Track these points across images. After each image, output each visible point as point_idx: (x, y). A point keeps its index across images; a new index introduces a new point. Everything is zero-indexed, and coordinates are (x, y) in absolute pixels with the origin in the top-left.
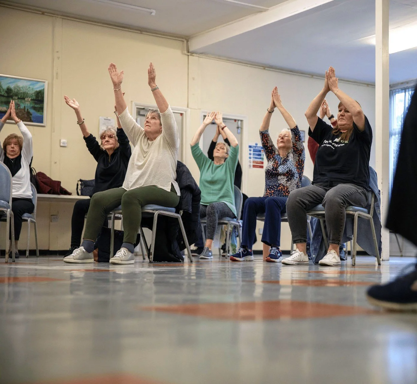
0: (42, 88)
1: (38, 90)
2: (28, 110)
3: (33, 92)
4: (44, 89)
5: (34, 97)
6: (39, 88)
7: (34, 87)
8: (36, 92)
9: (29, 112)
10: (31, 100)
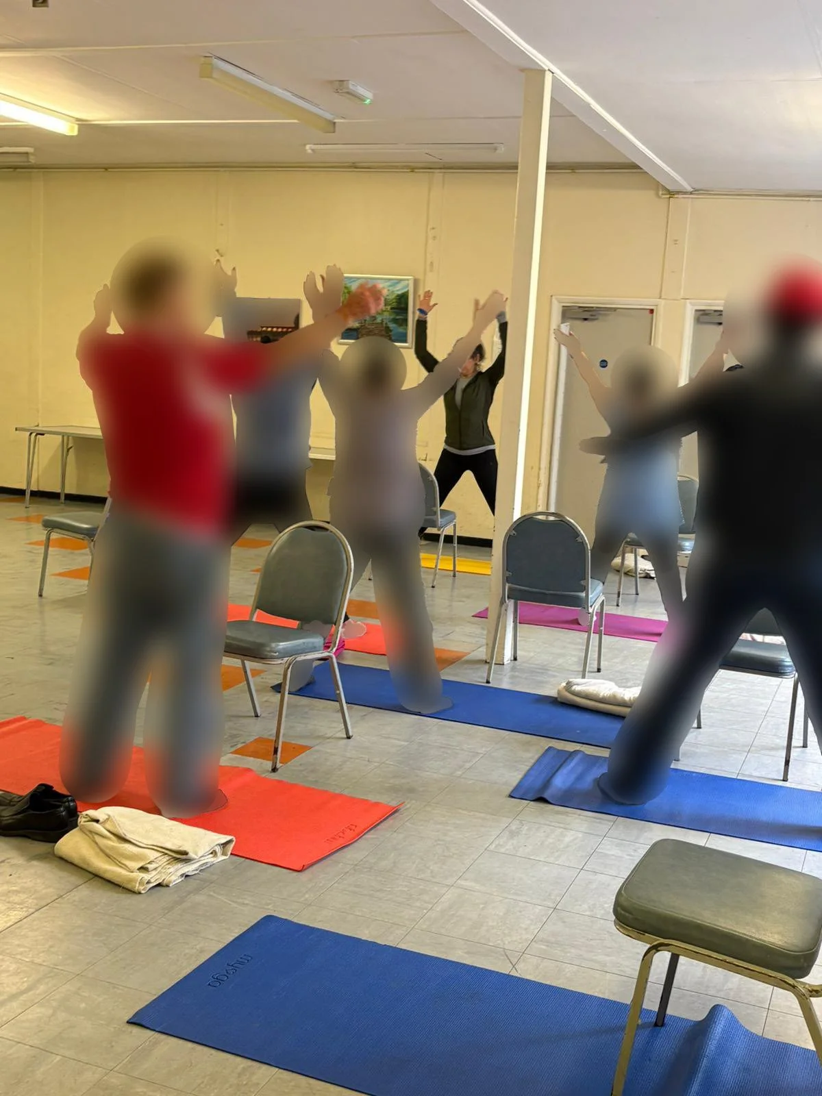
0: (406, 290)
1: (400, 293)
2: (386, 324)
3: (394, 296)
4: (408, 291)
5: (395, 305)
6: (402, 289)
7: (395, 289)
8: (398, 295)
9: (388, 327)
10: (392, 309)
